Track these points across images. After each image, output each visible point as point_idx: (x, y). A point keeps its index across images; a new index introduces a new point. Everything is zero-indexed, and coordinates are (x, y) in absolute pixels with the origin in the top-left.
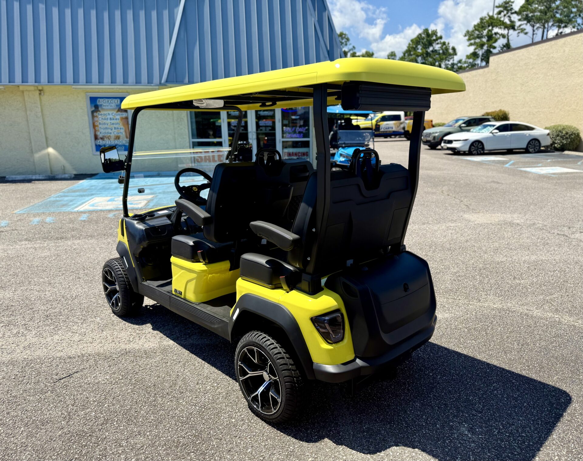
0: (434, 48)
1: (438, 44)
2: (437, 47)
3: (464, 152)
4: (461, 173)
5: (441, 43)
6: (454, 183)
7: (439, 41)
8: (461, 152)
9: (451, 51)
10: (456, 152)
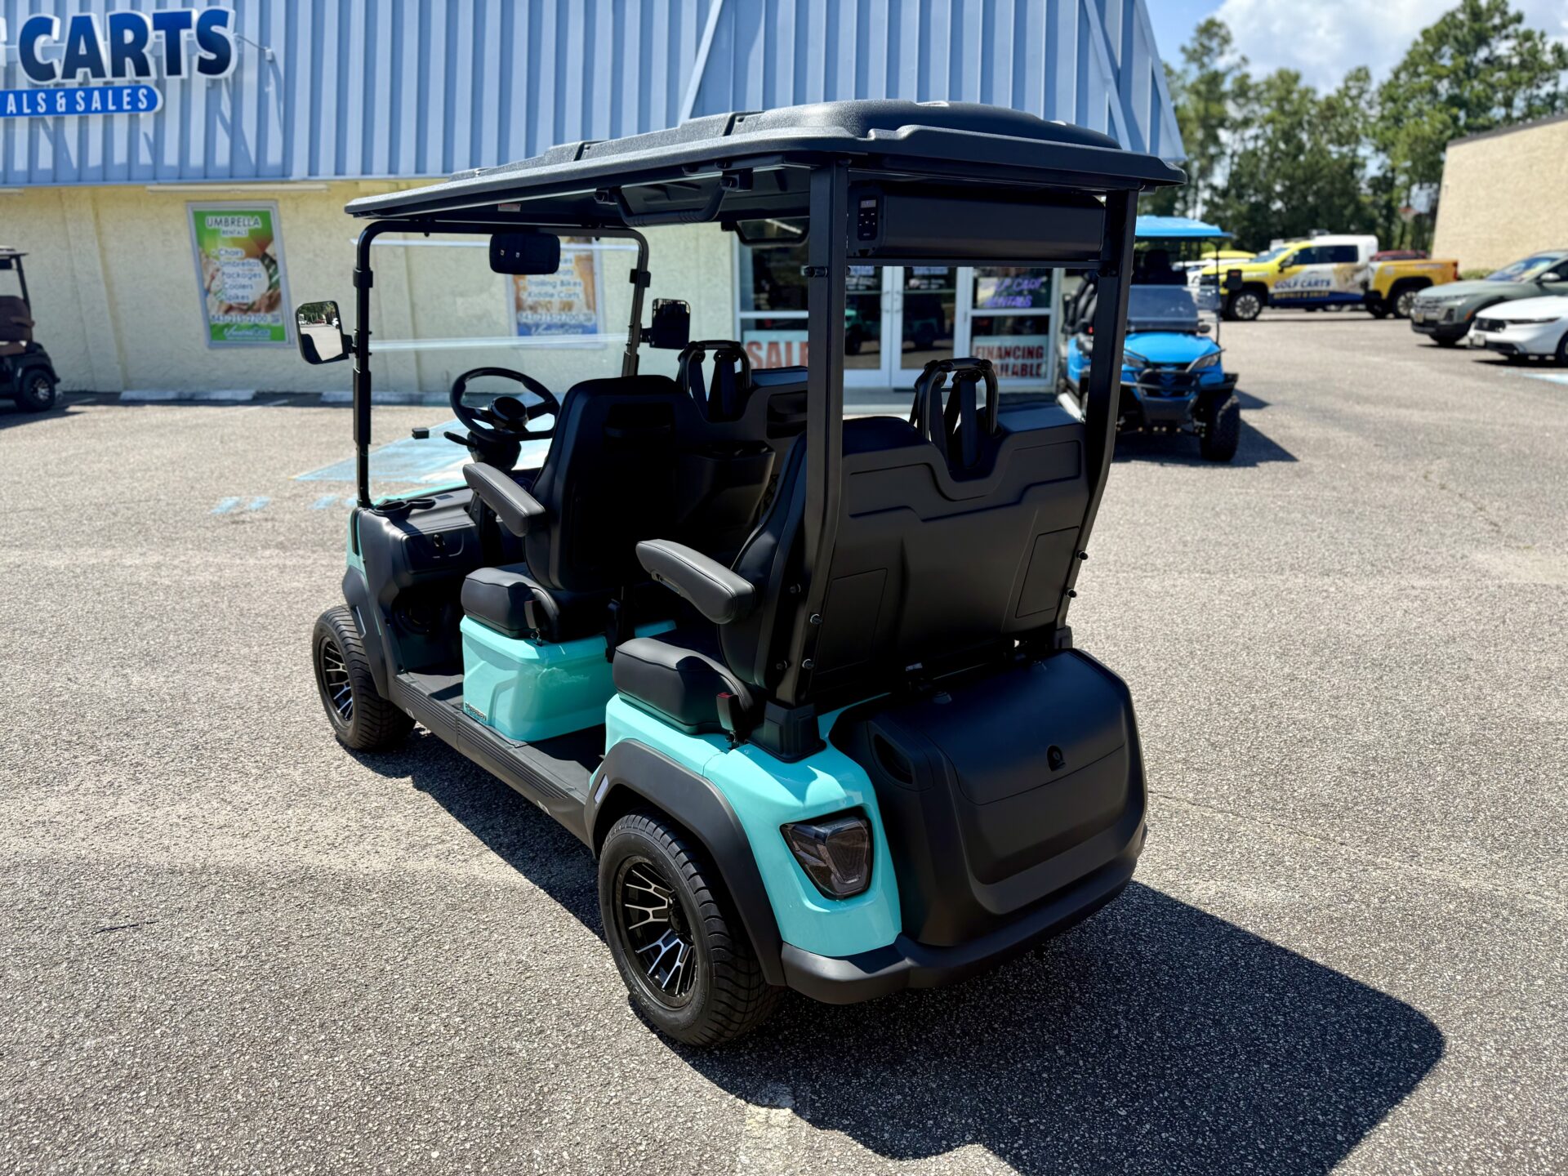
0: (1491, 52)
1: (1507, 37)
2: (1503, 48)
3: (1542, 357)
4: (1512, 420)
5: (1517, 36)
6: (1475, 450)
7: (1511, 29)
8: (1531, 358)
9: (1548, 58)
10: (1514, 357)
